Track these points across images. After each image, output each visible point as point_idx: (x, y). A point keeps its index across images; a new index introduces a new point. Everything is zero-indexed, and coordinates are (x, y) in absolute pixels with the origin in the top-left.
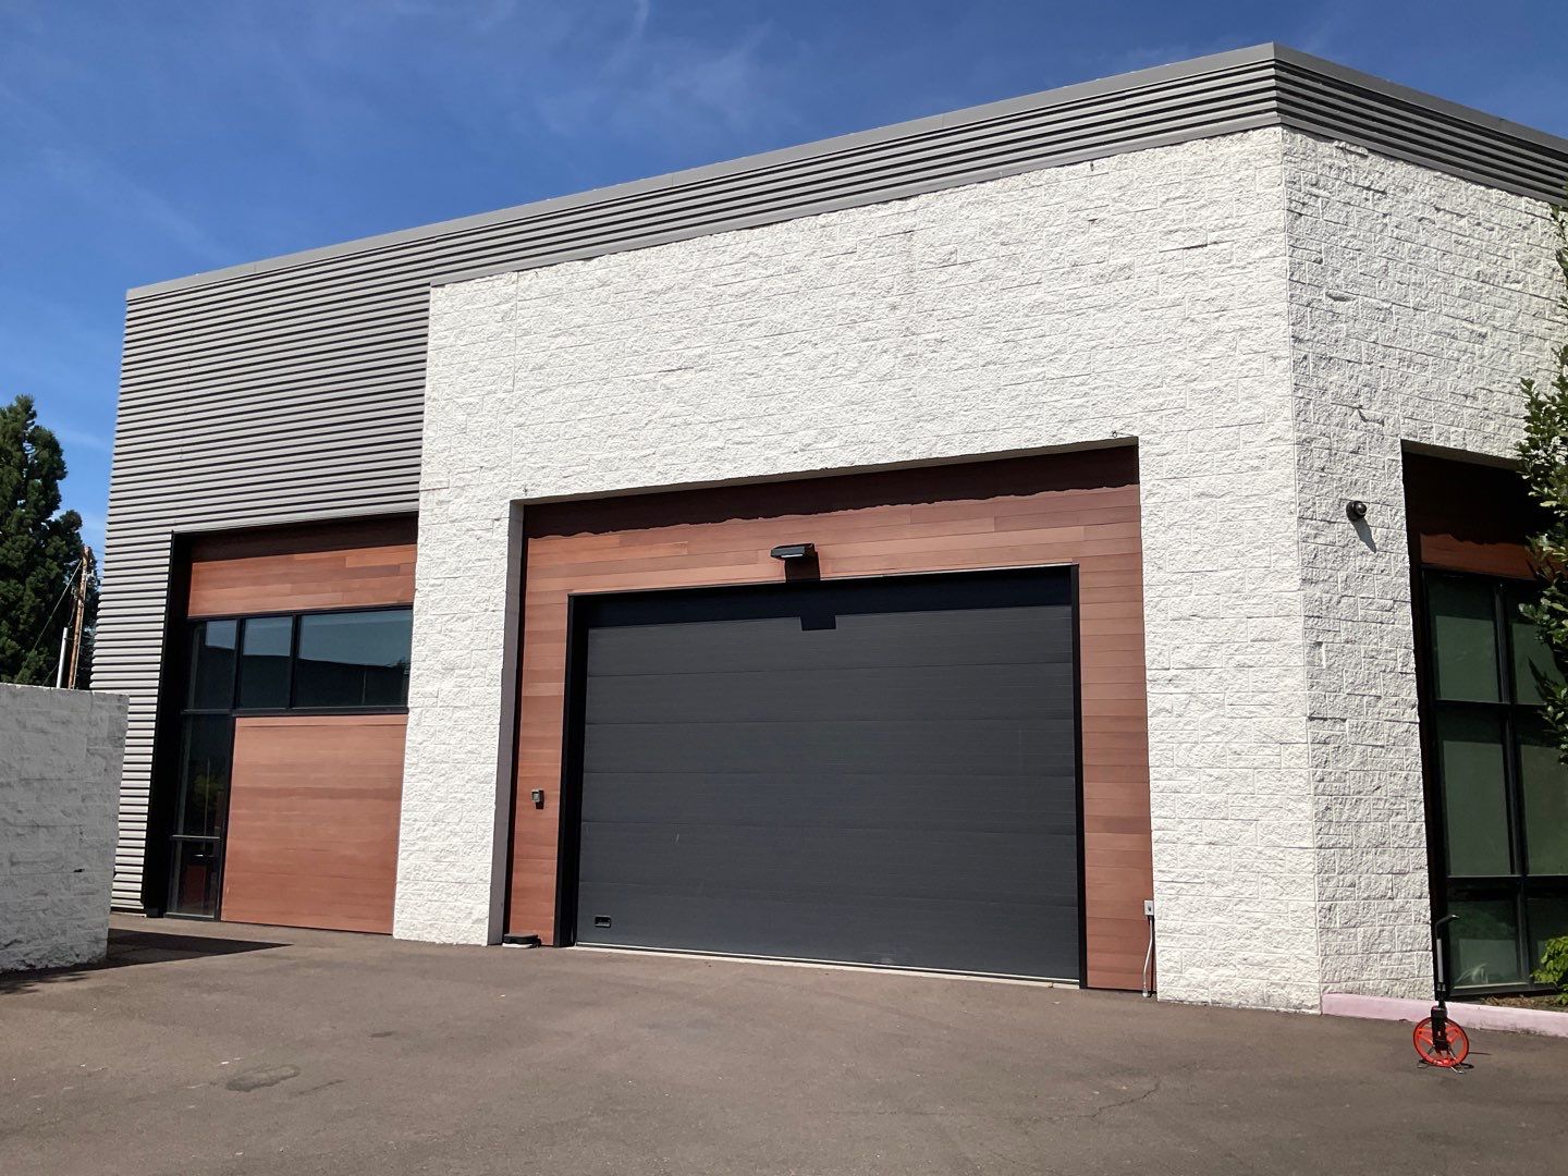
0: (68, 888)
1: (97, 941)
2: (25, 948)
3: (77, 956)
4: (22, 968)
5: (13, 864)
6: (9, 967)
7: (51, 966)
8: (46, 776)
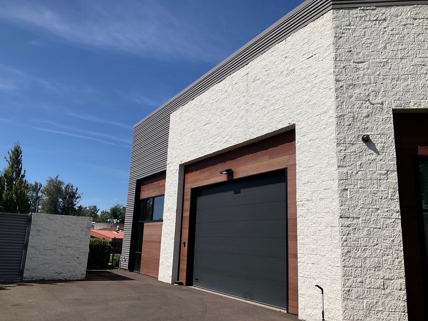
0: (75, 261)
1: (83, 275)
2: (64, 275)
3: (78, 278)
4: (63, 279)
5: (61, 255)
6: (60, 278)
7: (71, 279)
8: (70, 236)
